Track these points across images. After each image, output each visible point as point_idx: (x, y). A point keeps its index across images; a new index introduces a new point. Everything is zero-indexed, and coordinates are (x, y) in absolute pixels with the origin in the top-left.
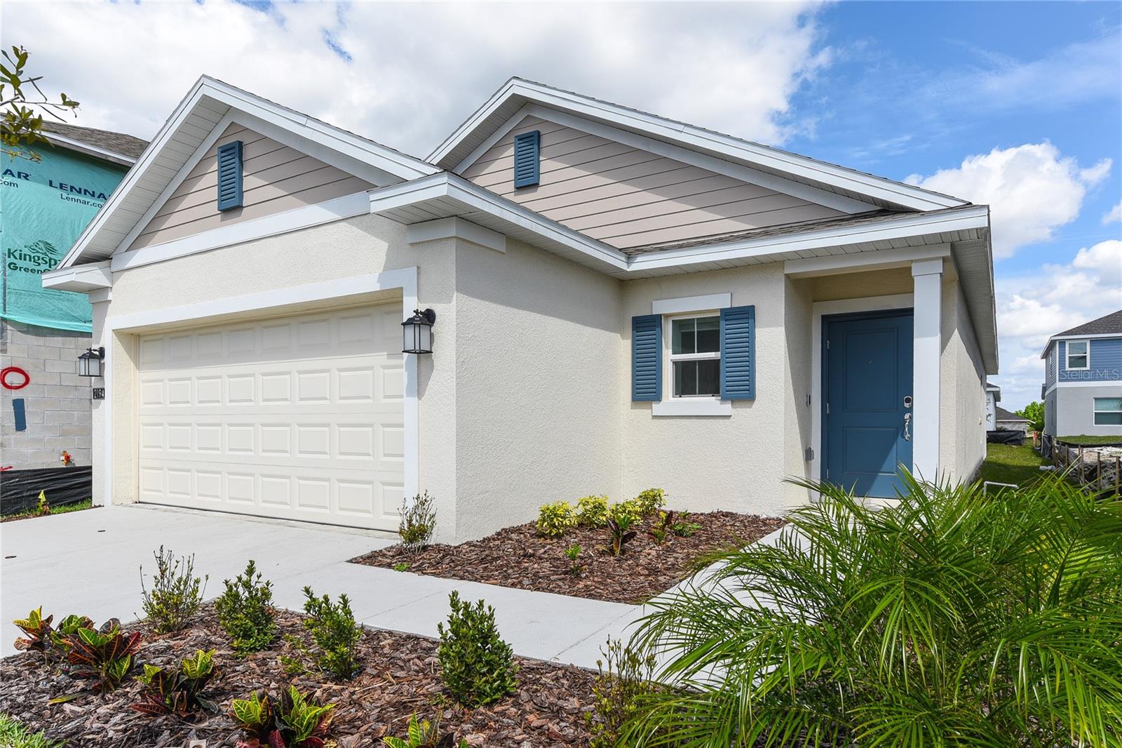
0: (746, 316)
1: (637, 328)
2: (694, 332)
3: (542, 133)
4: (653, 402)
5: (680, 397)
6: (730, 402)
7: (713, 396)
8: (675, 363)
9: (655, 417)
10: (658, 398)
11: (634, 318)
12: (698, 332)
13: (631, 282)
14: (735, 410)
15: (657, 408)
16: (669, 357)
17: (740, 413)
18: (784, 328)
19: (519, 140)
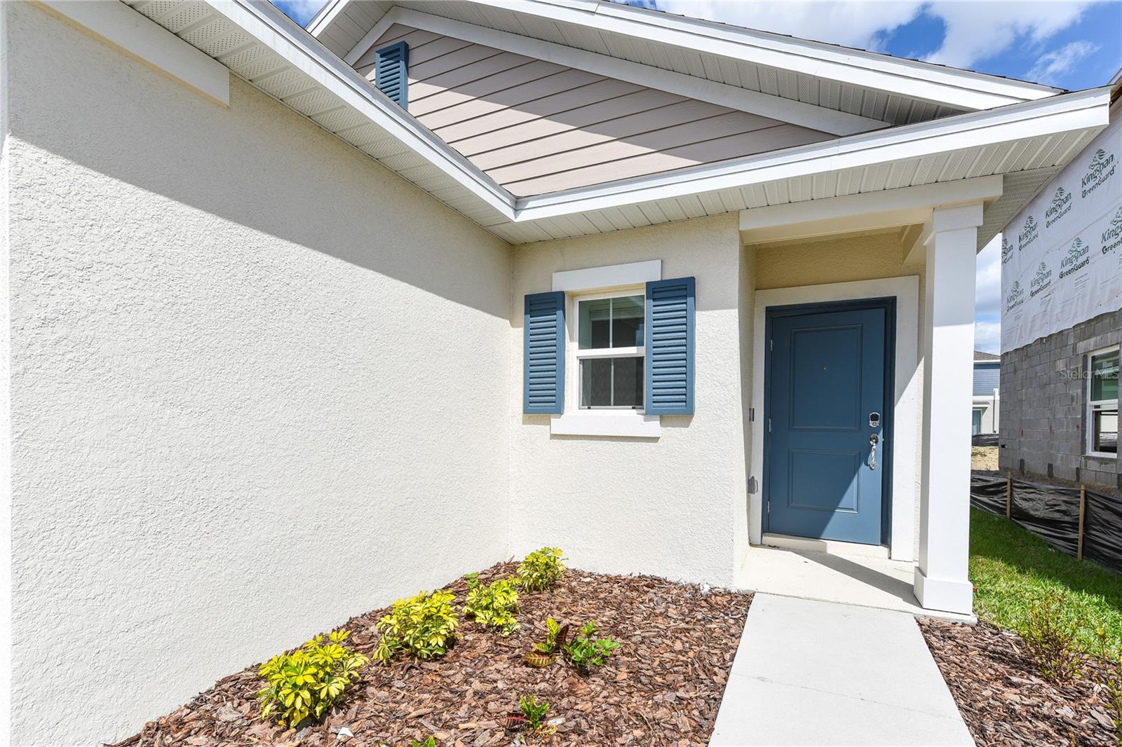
0: (684, 293)
1: (531, 311)
2: (609, 321)
3: (411, 46)
4: (552, 415)
5: (589, 408)
6: (658, 417)
7: (633, 408)
8: (583, 361)
9: (554, 436)
10: (558, 410)
11: (526, 297)
12: (613, 320)
13: (524, 248)
14: (664, 429)
15: (558, 424)
16: (574, 354)
17: (671, 435)
18: (737, 310)
19: (381, 56)
